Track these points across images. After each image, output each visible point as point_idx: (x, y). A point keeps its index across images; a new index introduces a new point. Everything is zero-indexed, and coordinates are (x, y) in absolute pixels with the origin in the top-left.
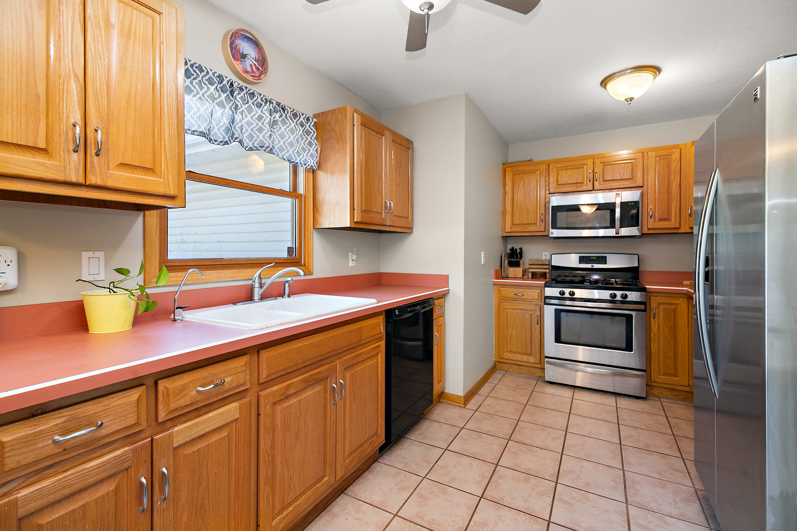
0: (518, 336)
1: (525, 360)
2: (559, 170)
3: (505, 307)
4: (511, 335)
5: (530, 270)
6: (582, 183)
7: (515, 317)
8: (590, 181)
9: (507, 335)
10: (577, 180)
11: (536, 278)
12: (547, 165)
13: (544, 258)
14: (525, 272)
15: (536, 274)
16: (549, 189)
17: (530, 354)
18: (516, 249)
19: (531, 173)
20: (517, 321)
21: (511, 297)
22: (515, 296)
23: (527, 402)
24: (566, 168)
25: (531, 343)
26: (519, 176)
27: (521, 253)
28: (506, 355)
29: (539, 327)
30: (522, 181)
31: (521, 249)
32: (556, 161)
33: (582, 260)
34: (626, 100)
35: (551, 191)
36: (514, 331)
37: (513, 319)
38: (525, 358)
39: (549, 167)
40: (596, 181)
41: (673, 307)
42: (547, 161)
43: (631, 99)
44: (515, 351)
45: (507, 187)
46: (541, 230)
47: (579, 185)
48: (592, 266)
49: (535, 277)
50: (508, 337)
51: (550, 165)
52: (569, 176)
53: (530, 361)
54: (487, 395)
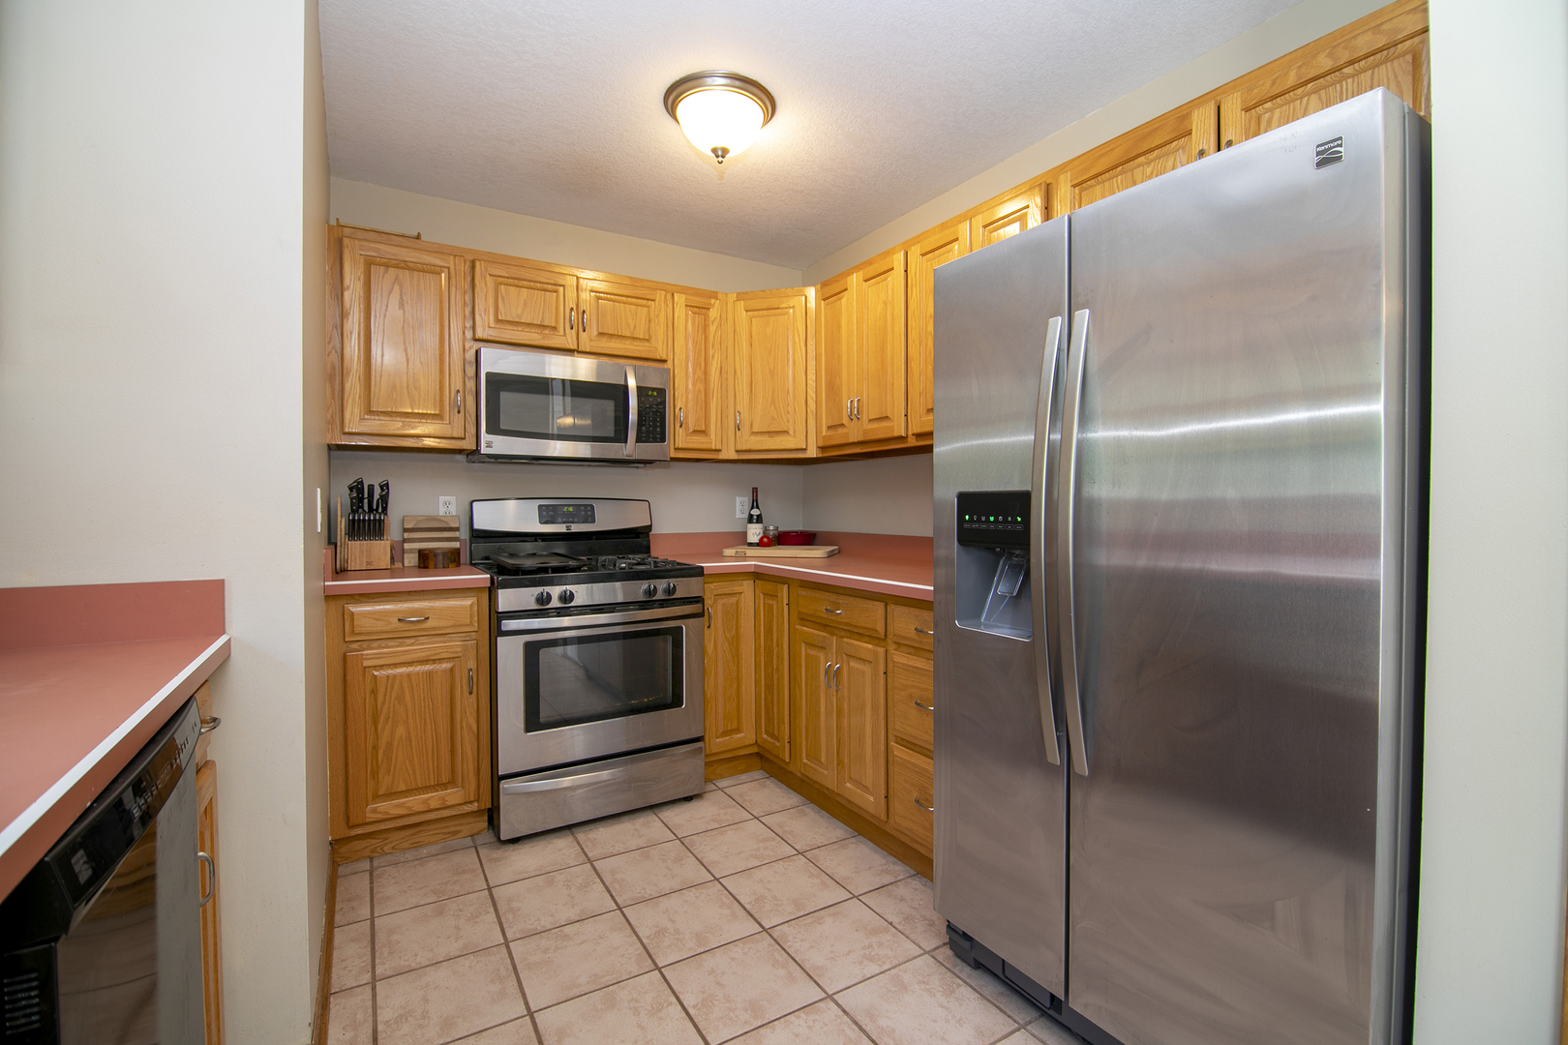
0: (414, 743)
1: (434, 804)
2: (501, 284)
3: (366, 663)
4: (389, 745)
5: (407, 546)
6: (554, 328)
7: (402, 689)
8: (572, 328)
9: (375, 748)
10: (543, 319)
11: (436, 567)
12: (468, 263)
13: (442, 511)
14: (397, 553)
15: (436, 555)
16: (474, 328)
17: (451, 783)
18: (371, 488)
19: (424, 271)
20: (408, 698)
21: (388, 628)
22: (401, 624)
23: (504, 934)
24: (517, 282)
25: (453, 751)
26: (386, 271)
27: (384, 499)
28: (374, 811)
29: (475, 699)
30: (397, 287)
31: (385, 487)
32: (494, 259)
33: (547, 514)
34: (714, 151)
35: (480, 334)
36: (401, 730)
37: (394, 694)
38: (434, 798)
39: (473, 267)
40: (584, 331)
41: (734, 600)
42: (469, 251)
43: (725, 152)
44: (402, 787)
45: (347, 295)
46: (455, 435)
47: (547, 332)
48: (568, 528)
49: (431, 564)
50: (381, 752)
51: (478, 264)
52: (525, 304)
53: (448, 803)
54: (367, 977)
